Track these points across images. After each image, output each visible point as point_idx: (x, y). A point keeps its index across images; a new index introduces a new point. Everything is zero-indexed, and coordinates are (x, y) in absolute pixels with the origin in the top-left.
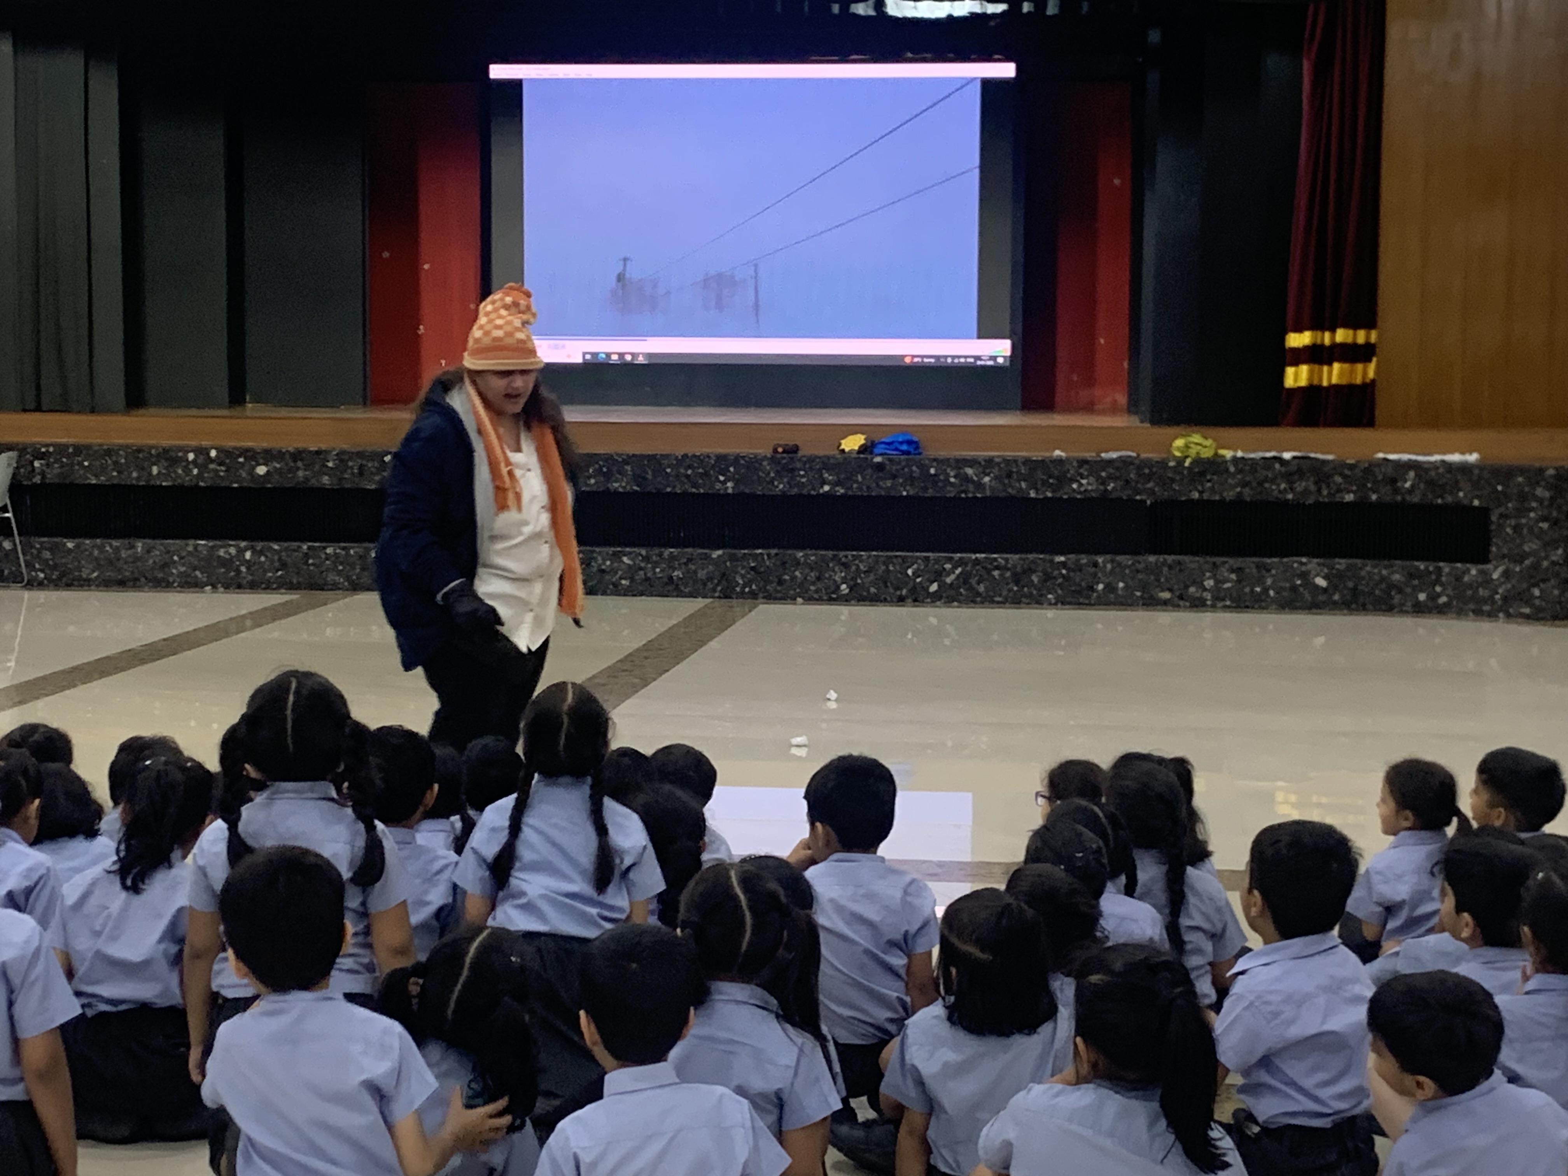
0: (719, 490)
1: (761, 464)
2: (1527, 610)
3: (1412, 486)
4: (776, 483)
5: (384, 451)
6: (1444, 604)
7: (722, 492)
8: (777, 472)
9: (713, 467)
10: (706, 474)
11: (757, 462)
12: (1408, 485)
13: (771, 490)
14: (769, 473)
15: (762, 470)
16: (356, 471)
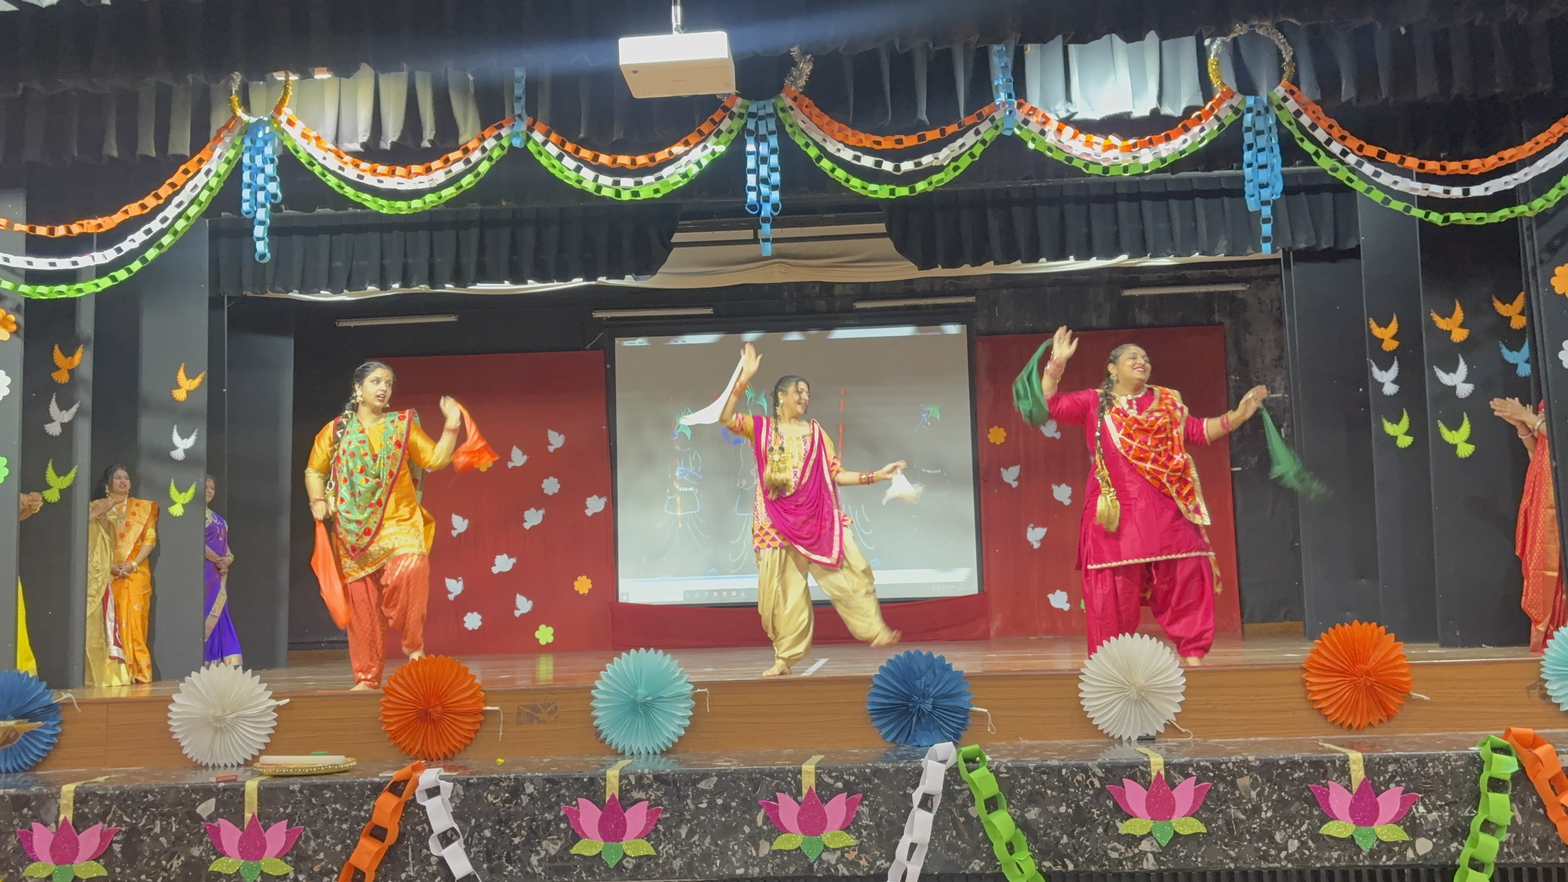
0: (1120, 863)
1: (1234, 785)
4: (1278, 837)
5: (195, 789)
7: (1128, 866)
8: (1280, 805)
9: (1099, 793)
10: (1081, 817)
11: (1223, 779)
13: (1265, 857)
14: (1257, 810)
15: (1238, 802)
16: (117, 847)
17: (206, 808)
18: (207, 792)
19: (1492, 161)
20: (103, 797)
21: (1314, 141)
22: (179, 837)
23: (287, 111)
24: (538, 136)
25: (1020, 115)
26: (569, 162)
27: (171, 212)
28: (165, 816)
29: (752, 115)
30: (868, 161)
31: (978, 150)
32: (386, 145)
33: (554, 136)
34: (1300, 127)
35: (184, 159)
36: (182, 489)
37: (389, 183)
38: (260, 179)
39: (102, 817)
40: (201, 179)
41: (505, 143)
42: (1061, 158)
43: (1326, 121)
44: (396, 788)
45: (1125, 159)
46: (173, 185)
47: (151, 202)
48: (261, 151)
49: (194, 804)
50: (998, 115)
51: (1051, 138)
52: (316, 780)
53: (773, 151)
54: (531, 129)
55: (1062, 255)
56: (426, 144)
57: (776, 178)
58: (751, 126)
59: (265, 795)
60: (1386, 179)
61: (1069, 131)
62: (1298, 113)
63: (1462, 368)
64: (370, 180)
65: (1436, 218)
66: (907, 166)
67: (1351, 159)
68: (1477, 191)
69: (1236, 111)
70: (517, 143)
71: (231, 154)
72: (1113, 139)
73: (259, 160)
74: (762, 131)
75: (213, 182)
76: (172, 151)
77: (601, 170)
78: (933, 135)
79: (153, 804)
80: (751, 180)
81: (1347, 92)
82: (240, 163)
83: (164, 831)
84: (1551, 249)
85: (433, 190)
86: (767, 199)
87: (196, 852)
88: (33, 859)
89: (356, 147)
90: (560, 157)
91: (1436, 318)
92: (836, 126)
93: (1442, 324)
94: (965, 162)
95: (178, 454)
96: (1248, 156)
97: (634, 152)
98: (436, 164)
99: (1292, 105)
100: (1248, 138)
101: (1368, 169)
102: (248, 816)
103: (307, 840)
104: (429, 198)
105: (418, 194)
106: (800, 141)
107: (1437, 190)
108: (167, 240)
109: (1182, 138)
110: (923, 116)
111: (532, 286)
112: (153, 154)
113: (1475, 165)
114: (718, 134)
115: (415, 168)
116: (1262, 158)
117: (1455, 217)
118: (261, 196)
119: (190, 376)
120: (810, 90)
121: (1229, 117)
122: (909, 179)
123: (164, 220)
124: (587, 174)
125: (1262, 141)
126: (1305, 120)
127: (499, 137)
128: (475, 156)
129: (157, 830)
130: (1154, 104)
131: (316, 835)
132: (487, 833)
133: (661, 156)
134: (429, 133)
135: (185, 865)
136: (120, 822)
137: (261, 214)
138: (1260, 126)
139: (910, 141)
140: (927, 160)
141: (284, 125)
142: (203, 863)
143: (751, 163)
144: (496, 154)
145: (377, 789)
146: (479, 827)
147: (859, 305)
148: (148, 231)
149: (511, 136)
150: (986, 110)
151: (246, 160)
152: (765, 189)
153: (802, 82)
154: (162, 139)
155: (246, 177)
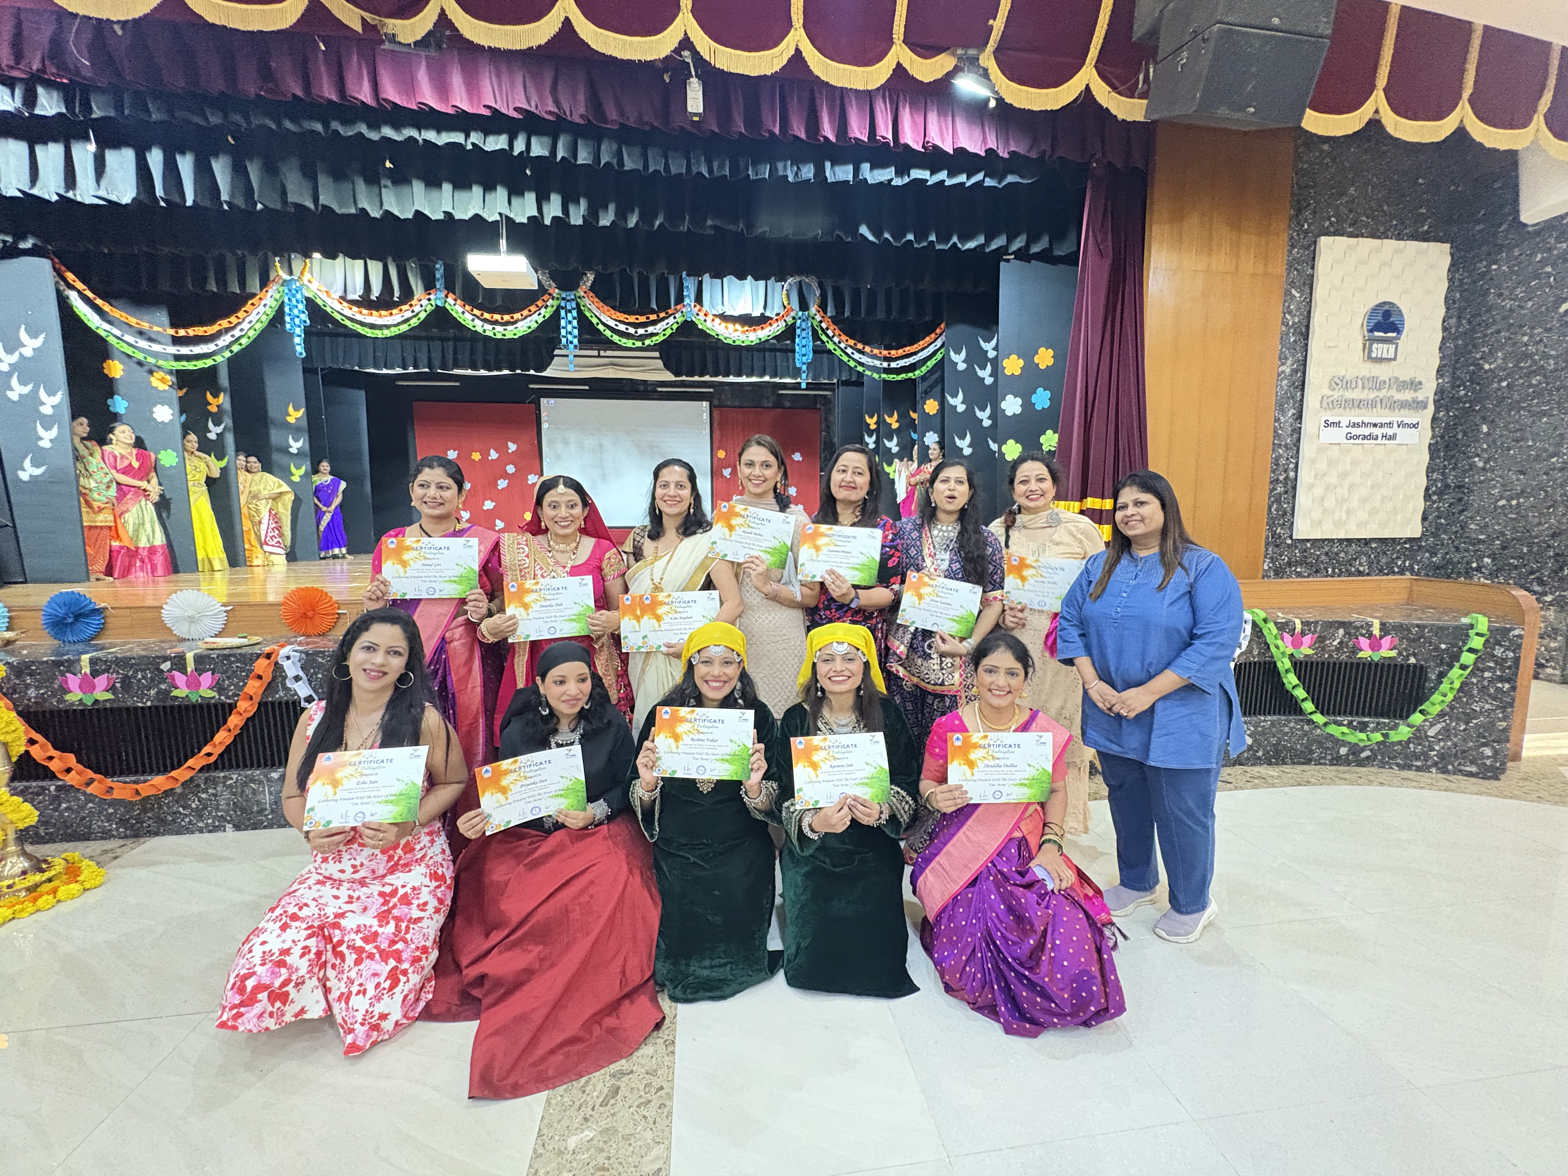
2: (1474, 769)
3: (1341, 643)
5: (158, 657)
6: (1368, 757)
12: (1335, 643)
16: (118, 685)
17: (166, 666)
18: (165, 659)
19: (900, 352)
20: (106, 661)
21: (827, 336)
22: (152, 679)
23: (307, 276)
24: (450, 300)
25: (696, 310)
26: (468, 316)
27: (245, 326)
28: (142, 670)
29: (564, 299)
30: (622, 327)
31: (675, 327)
32: (373, 298)
33: (459, 301)
34: (822, 328)
35: (254, 295)
36: (298, 468)
37: (369, 320)
38: (296, 312)
39: (107, 671)
40: (261, 309)
41: (433, 302)
42: (713, 334)
43: (832, 327)
44: (268, 656)
45: (743, 337)
46: (246, 311)
47: (233, 319)
48: (294, 296)
49: (159, 664)
50: (684, 310)
51: (709, 324)
52: (225, 652)
53: (574, 318)
54: (447, 296)
55: (739, 375)
56: (396, 299)
57: (576, 332)
58: (563, 304)
59: (198, 659)
60: (857, 356)
61: (717, 320)
62: (821, 322)
63: (895, 440)
64: (358, 317)
65: (876, 376)
66: (641, 331)
67: (842, 345)
68: (893, 365)
69: (794, 318)
70: (439, 303)
71: (277, 296)
72: (738, 326)
73: (294, 300)
74: (569, 307)
75: (269, 311)
76: (248, 290)
77: (485, 321)
78: (653, 317)
79: (133, 665)
80: (563, 332)
81: (847, 314)
82: (283, 302)
83: (144, 677)
84: (926, 392)
85: (395, 326)
86: (571, 343)
87: (163, 687)
88: (70, 691)
89: (356, 297)
90: (463, 313)
91: (886, 417)
92: (606, 308)
93: (888, 420)
94: (668, 332)
95: (294, 450)
96: (797, 340)
97: (502, 313)
98: (395, 311)
99: (818, 318)
100: (798, 331)
101: (849, 351)
102: (189, 670)
103: (224, 681)
104: (393, 329)
105: (388, 327)
106: (588, 314)
107: (877, 363)
108: (245, 341)
109: (769, 328)
110: (654, 306)
111: (483, 372)
112: (238, 291)
113: (893, 352)
114: (546, 307)
115: (383, 313)
116: (804, 342)
117: (884, 376)
118: (297, 321)
119: (296, 409)
120: (592, 289)
121: (790, 321)
122: (642, 338)
123: (242, 330)
124: (478, 323)
125: (804, 334)
126: (824, 325)
127: (429, 300)
128: (417, 309)
129: (140, 676)
130: (762, 311)
131: (228, 678)
132: (320, 676)
133: (517, 316)
134: (397, 293)
135: (157, 693)
136: (118, 673)
137: (298, 331)
138: (804, 326)
139: (643, 319)
140: (651, 329)
141: (306, 282)
142: (167, 693)
143: (563, 323)
144: (429, 309)
145: (258, 656)
146: (316, 673)
147: (659, 389)
148: (233, 336)
149: (436, 299)
150: (679, 307)
151: (286, 300)
152: (570, 337)
153: (589, 284)
154: (243, 284)
155: (287, 309)
